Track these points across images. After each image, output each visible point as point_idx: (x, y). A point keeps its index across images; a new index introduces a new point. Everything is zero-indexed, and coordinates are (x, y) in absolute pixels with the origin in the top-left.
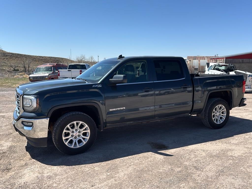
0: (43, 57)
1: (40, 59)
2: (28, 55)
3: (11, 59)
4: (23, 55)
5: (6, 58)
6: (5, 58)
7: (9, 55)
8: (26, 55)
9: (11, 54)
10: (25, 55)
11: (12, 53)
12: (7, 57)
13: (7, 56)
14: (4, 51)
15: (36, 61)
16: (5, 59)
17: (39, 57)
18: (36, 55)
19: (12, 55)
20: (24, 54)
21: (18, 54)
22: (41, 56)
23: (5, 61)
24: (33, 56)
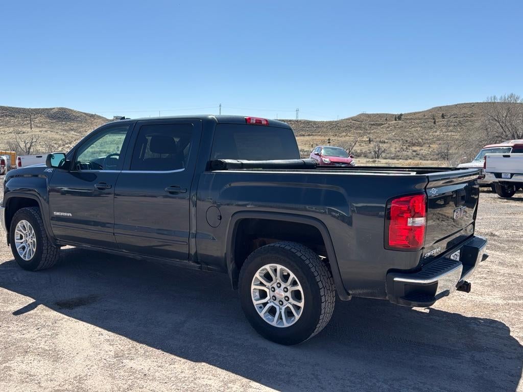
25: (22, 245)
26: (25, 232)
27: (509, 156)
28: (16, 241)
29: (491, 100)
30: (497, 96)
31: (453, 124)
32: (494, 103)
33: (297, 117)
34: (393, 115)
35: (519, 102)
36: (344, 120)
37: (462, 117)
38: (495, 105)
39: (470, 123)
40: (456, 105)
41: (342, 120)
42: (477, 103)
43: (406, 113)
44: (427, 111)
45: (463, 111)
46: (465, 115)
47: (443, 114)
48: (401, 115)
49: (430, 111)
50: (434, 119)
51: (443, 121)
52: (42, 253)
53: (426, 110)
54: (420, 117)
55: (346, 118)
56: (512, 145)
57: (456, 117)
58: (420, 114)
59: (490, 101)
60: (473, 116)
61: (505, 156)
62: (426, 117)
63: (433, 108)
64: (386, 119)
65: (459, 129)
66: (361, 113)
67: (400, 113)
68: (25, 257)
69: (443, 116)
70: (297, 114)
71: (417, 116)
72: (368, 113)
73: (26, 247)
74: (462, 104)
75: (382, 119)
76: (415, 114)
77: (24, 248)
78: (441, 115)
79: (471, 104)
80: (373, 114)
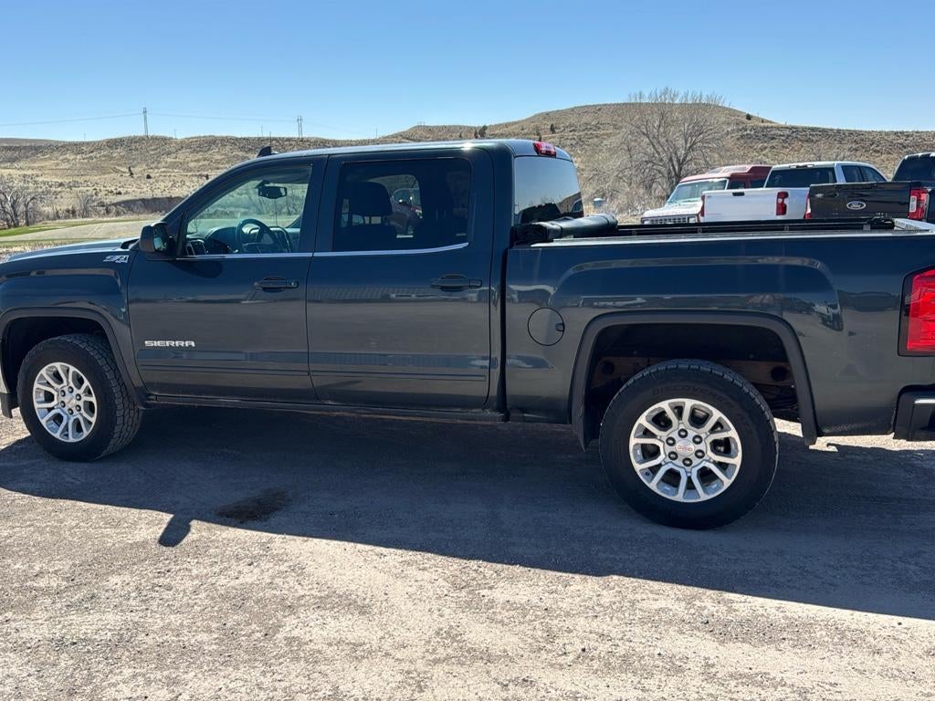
0: (908, 136)
1: (895, 142)
2: (852, 129)
3: (787, 148)
4: (832, 130)
5: (770, 145)
6: (766, 148)
7: (779, 133)
8: (844, 132)
9: (787, 132)
10: (839, 131)
11: (791, 128)
12: (774, 143)
13: (773, 138)
14: (768, 121)
15: (879, 152)
16: (767, 150)
17: (892, 137)
18: (881, 130)
19: (793, 132)
20: (836, 128)
21: (813, 129)
22: (902, 133)
23: (764, 155)
24: (869, 133)
25: (53, 412)
26: (59, 387)
27: (742, 194)
28: (36, 406)
29: (636, 99)
30: (643, 93)
31: (568, 142)
32: (641, 104)
33: (300, 132)
34: (471, 128)
35: (677, 101)
36: (388, 137)
37: (584, 130)
38: (642, 108)
39: (595, 140)
40: (573, 110)
41: (384, 138)
42: (605, 105)
43: (493, 124)
44: (526, 120)
45: (586, 119)
46: (587, 127)
47: (552, 125)
48: (485, 128)
49: (531, 120)
50: (538, 134)
51: (554, 137)
52: (113, 424)
53: (524, 118)
54: (516, 131)
55: (391, 134)
56: (728, 175)
57: (574, 130)
58: (516, 126)
59: (633, 101)
60: (599, 128)
61: (735, 194)
62: (526, 131)
63: (536, 115)
64: (460, 136)
65: (579, 152)
66: (416, 125)
67: (482, 125)
68: (67, 435)
69: (552, 129)
70: (300, 126)
71: (510, 129)
72: (429, 125)
73: (65, 417)
74: (582, 107)
75: (454, 135)
76: (507, 125)
77: (58, 419)
78: (549, 127)
79: (596, 106)
80: (437, 127)
